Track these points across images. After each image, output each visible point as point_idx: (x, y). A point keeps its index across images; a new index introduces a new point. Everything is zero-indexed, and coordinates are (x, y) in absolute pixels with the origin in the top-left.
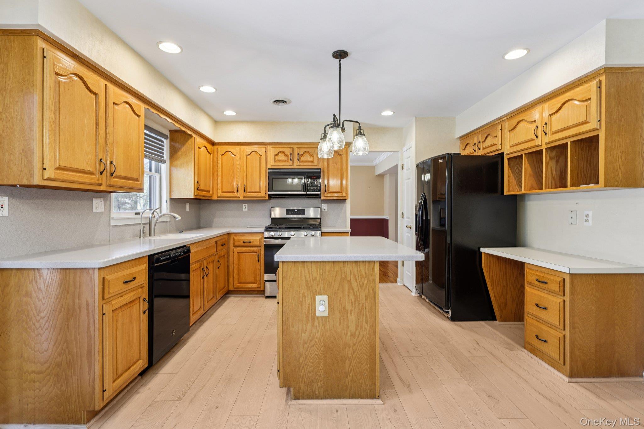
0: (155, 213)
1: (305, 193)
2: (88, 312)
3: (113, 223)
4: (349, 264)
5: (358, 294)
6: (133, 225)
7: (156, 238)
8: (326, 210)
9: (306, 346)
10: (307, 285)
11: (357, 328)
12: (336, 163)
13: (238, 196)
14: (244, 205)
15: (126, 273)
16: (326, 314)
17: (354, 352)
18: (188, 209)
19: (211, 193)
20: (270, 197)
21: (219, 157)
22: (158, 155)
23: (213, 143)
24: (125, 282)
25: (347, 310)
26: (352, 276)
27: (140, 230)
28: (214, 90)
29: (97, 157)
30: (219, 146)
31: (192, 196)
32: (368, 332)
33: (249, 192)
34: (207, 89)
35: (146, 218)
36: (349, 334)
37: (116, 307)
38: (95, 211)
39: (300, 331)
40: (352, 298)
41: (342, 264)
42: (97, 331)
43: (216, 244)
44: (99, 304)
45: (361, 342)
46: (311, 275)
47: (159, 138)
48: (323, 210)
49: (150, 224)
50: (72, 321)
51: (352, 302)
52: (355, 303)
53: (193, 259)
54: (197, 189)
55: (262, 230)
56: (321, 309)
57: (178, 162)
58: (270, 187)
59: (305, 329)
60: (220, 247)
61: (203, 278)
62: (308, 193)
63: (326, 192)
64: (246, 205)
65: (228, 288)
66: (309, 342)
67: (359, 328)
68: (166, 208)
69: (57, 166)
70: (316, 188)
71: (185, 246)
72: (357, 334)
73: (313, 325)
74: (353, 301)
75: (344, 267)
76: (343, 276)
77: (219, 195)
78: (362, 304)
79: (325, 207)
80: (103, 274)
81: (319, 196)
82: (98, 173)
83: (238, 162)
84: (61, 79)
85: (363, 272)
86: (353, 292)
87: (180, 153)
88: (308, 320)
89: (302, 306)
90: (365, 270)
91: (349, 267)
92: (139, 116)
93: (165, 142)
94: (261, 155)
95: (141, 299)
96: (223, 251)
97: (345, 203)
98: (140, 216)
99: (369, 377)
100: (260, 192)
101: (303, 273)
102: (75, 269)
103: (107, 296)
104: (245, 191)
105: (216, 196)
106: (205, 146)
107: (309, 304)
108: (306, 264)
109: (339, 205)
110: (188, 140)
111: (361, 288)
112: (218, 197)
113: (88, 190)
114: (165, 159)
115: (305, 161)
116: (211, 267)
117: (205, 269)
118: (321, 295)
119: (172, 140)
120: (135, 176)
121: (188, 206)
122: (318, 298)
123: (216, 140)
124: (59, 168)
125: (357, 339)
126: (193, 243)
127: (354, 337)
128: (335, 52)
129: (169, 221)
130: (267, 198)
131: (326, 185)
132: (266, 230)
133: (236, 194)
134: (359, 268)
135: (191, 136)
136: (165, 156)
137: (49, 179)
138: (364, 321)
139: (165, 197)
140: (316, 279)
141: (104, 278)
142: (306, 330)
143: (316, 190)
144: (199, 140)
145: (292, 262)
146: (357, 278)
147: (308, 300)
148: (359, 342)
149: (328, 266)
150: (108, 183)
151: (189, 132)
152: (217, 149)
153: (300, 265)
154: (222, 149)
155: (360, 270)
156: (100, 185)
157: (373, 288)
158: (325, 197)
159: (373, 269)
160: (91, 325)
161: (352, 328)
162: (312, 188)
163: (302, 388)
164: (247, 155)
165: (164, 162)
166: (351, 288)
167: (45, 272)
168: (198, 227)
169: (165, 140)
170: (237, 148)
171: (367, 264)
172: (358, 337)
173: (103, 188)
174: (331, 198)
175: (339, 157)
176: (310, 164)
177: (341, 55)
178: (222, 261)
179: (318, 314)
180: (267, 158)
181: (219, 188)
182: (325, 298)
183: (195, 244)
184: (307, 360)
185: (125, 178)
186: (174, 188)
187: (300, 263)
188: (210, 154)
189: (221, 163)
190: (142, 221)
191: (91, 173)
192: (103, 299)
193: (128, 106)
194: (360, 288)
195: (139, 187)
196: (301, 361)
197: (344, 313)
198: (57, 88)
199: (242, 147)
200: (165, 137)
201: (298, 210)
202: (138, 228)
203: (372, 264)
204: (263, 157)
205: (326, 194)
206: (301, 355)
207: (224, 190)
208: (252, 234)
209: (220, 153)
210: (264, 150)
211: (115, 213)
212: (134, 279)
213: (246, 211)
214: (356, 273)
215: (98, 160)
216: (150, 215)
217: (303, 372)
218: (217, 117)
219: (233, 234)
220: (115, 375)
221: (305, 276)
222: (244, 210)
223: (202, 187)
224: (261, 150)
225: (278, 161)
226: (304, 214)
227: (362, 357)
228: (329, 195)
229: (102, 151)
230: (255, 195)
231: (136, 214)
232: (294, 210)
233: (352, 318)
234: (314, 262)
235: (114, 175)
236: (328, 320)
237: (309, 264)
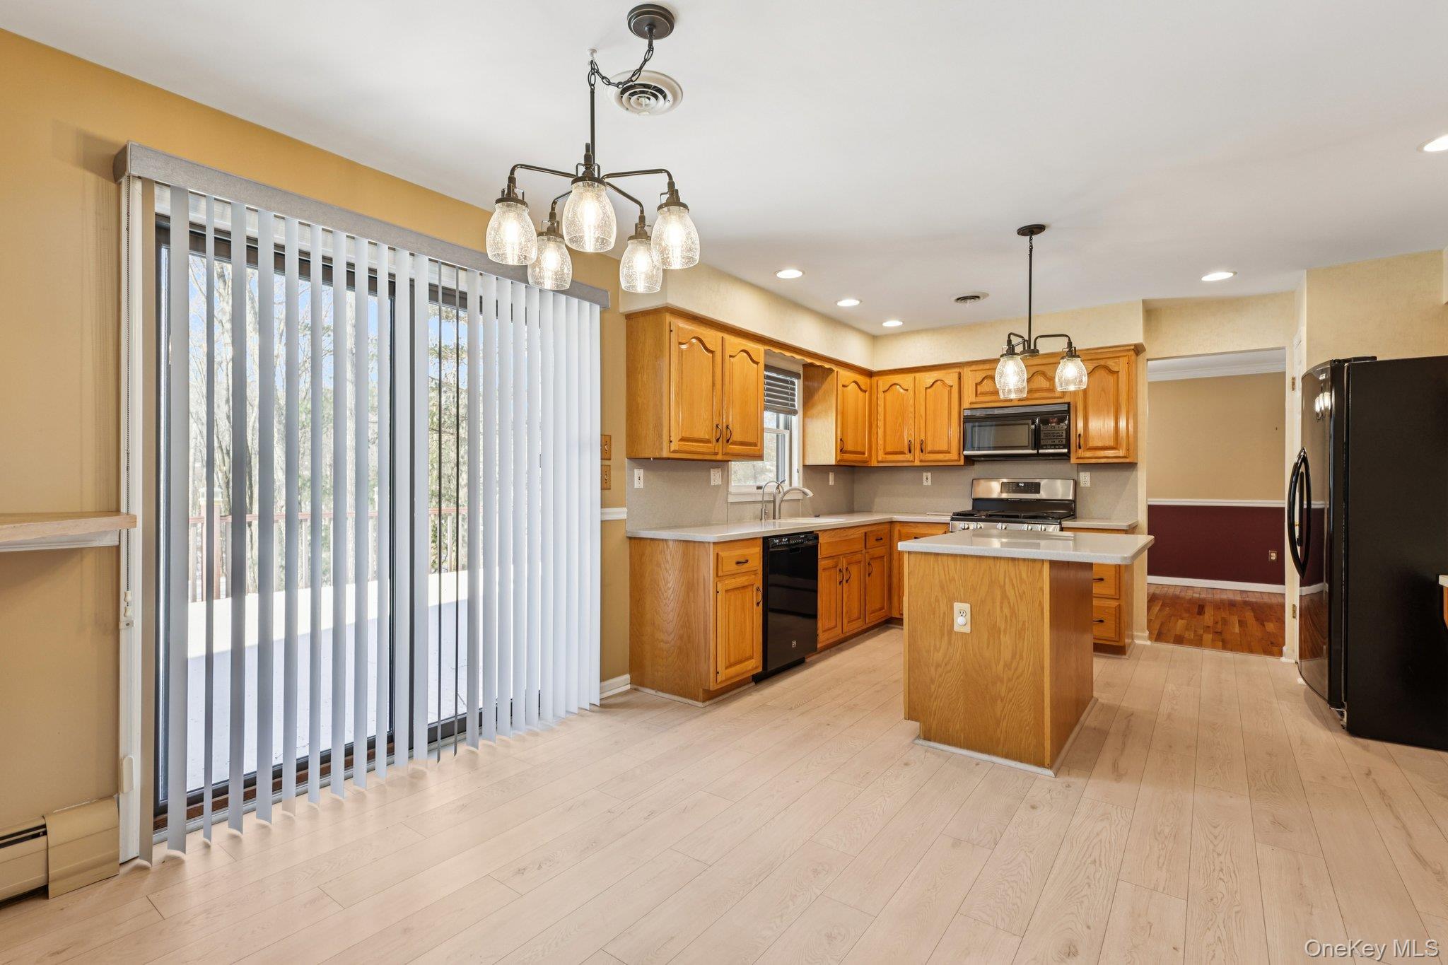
0: (780, 487)
1: (1035, 452)
2: (704, 588)
3: (731, 499)
4: (1002, 562)
5: (1016, 606)
6: (754, 502)
7: (782, 521)
8: (1088, 485)
9: (940, 670)
10: (942, 588)
11: (1014, 656)
12: (1103, 390)
13: (912, 459)
14: (925, 474)
15: (739, 553)
16: (967, 629)
17: (1010, 690)
18: (831, 482)
19: (866, 455)
20: (970, 460)
21: (881, 395)
22: (787, 404)
23: (869, 374)
24: (738, 563)
25: (1000, 628)
26: (1007, 580)
27: (762, 510)
28: (857, 302)
29: (714, 422)
30: (881, 378)
31: (833, 462)
32: (1031, 664)
33: (929, 453)
34: (848, 303)
35: (769, 494)
36: (1002, 663)
37: (729, 587)
38: (712, 484)
39: (932, 648)
40: (1006, 610)
41: (991, 562)
42: (711, 608)
43: (865, 536)
44: (714, 581)
45: (1021, 679)
46: (947, 573)
47: (789, 378)
48: (1082, 485)
49: (774, 502)
50: (691, 594)
51: (1006, 617)
52: (1011, 620)
53: (822, 552)
54: (841, 450)
55: (947, 519)
56: (961, 622)
57: (814, 411)
58: (965, 442)
59: (938, 646)
60: (871, 542)
61: (840, 583)
62: (1041, 451)
63: (1080, 448)
64: (929, 475)
65: (891, 612)
66: (944, 664)
67: (1017, 656)
68: (797, 480)
69: (680, 438)
70: (1057, 442)
71: (812, 532)
72: (1014, 665)
73: (949, 642)
74: (1008, 615)
75: (995, 565)
76: (993, 579)
77: (880, 459)
78: (1022, 623)
79: (1085, 478)
80: (718, 548)
81: (1066, 457)
82: (714, 440)
83: (911, 402)
84: (684, 347)
85: (1024, 575)
86: (1009, 603)
87: (816, 397)
88: (943, 635)
89: (934, 614)
90: (1028, 572)
91: (1002, 566)
92: (757, 363)
93: (796, 384)
94: (952, 386)
95: (755, 588)
96: (879, 551)
97: (1133, 471)
98: (761, 491)
99: (1032, 732)
100: (949, 453)
101: (936, 569)
102: (694, 542)
103: (720, 574)
104: (922, 452)
105: (875, 461)
106: (855, 382)
107: (944, 613)
108: (940, 558)
109: (1119, 473)
110: (828, 376)
111: (1021, 599)
112: (878, 462)
113: (706, 460)
114: (796, 408)
115: (1036, 391)
116: (854, 570)
117: (844, 571)
118: (961, 602)
119: (806, 378)
120: (752, 440)
121: (831, 476)
122: (958, 606)
123: (875, 369)
124: (682, 440)
125: (1014, 672)
126: (825, 531)
127: (1010, 669)
128: (1022, 228)
129: (802, 500)
130: (962, 462)
131: (1080, 435)
132: (953, 519)
133: (908, 457)
134: (1019, 568)
135: (831, 370)
136: (796, 404)
137: (675, 452)
138: (1026, 648)
139: (797, 464)
140: (954, 579)
141: (717, 554)
142: (940, 647)
143: (1057, 445)
144: (845, 375)
145: (922, 553)
146: (1015, 583)
147: (943, 607)
148: (1018, 678)
149: (971, 563)
150: (725, 451)
151: (827, 366)
152: (877, 381)
153: (932, 558)
154: (883, 382)
155: (1020, 572)
156: (716, 454)
157: (1040, 601)
158: (1078, 458)
159: (1041, 571)
160: (707, 601)
161: (1006, 655)
162: (1050, 442)
163: (934, 726)
164: (926, 388)
165: (795, 413)
166: (1004, 596)
167: (671, 544)
168: (851, 511)
169: (796, 381)
170: (909, 377)
171: (1030, 563)
172: (1016, 669)
173: (719, 457)
174: (1093, 461)
175: (1110, 377)
176: (1045, 394)
177: (1032, 230)
178: (876, 566)
179: (956, 628)
180: (962, 390)
181: (881, 446)
182: (966, 607)
183: (828, 532)
184: (940, 689)
185: (742, 444)
186: (809, 450)
187: (933, 556)
188: (865, 392)
189: (883, 405)
190: (763, 498)
191: (708, 441)
192: (717, 576)
193: (745, 354)
194: (1019, 600)
195: (758, 453)
196: (933, 690)
197: (994, 631)
198: (680, 359)
199: (918, 375)
200: (797, 375)
201: (1025, 483)
202: (759, 506)
203: (1038, 565)
204: (955, 389)
205: (1081, 453)
206: (932, 681)
207: (889, 449)
208: (930, 525)
209: (881, 389)
210: (956, 376)
211: (734, 485)
212: (747, 561)
213: (927, 486)
214: (1013, 575)
215: (715, 425)
216: (774, 490)
217: (935, 704)
218: (875, 331)
219: (898, 525)
220: (727, 663)
221: (939, 574)
222: (925, 483)
223: (849, 447)
224: (950, 378)
225: (983, 394)
226: (1038, 491)
227: (1022, 700)
228: (1089, 454)
229: (718, 415)
230: (941, 457)
231: (759, 488)
232: (1018, 484)
233: (1007, 640)
234: (952, 555)
235: (730, 441)
236: (970, 639)
237: (945, 558)
